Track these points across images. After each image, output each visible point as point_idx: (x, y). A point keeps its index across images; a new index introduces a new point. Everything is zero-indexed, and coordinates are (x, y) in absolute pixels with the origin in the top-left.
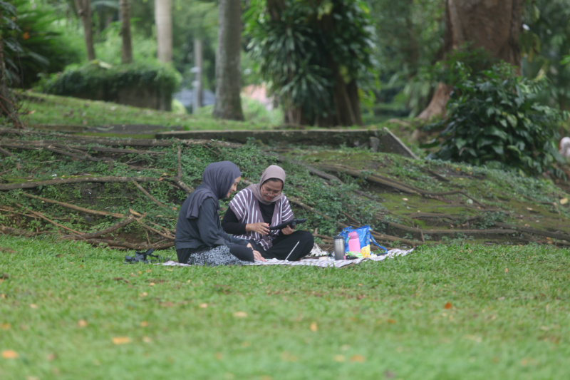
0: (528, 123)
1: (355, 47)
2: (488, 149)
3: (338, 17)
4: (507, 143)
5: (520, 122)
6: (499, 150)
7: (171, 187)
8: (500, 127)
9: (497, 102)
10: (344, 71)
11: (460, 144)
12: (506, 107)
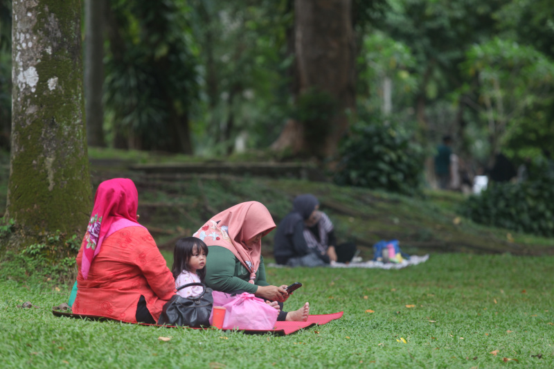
0: (405, 159)
1: (188, 84)
2: (376, 179)
3: (173, 58)
4: (388, 175)
5: (399, 158)
6: (384, 179)
7: (202, 210)
8: (383, 161)
9: (381, 142)
10: (177, 104)
11: (354, 175)
12: (388, 147)
